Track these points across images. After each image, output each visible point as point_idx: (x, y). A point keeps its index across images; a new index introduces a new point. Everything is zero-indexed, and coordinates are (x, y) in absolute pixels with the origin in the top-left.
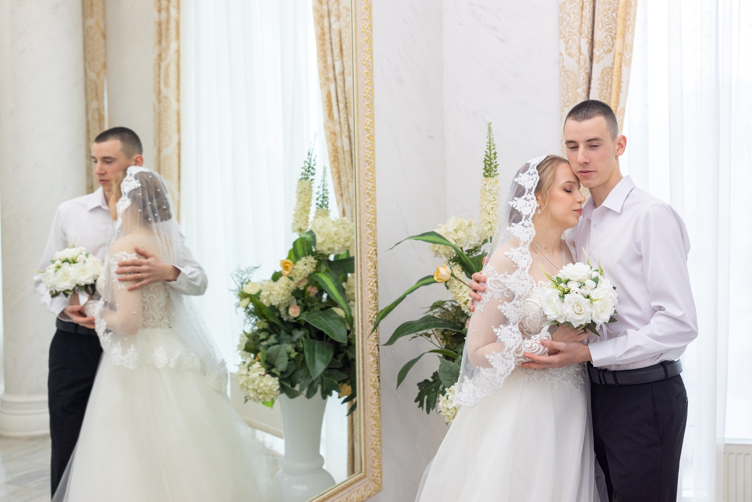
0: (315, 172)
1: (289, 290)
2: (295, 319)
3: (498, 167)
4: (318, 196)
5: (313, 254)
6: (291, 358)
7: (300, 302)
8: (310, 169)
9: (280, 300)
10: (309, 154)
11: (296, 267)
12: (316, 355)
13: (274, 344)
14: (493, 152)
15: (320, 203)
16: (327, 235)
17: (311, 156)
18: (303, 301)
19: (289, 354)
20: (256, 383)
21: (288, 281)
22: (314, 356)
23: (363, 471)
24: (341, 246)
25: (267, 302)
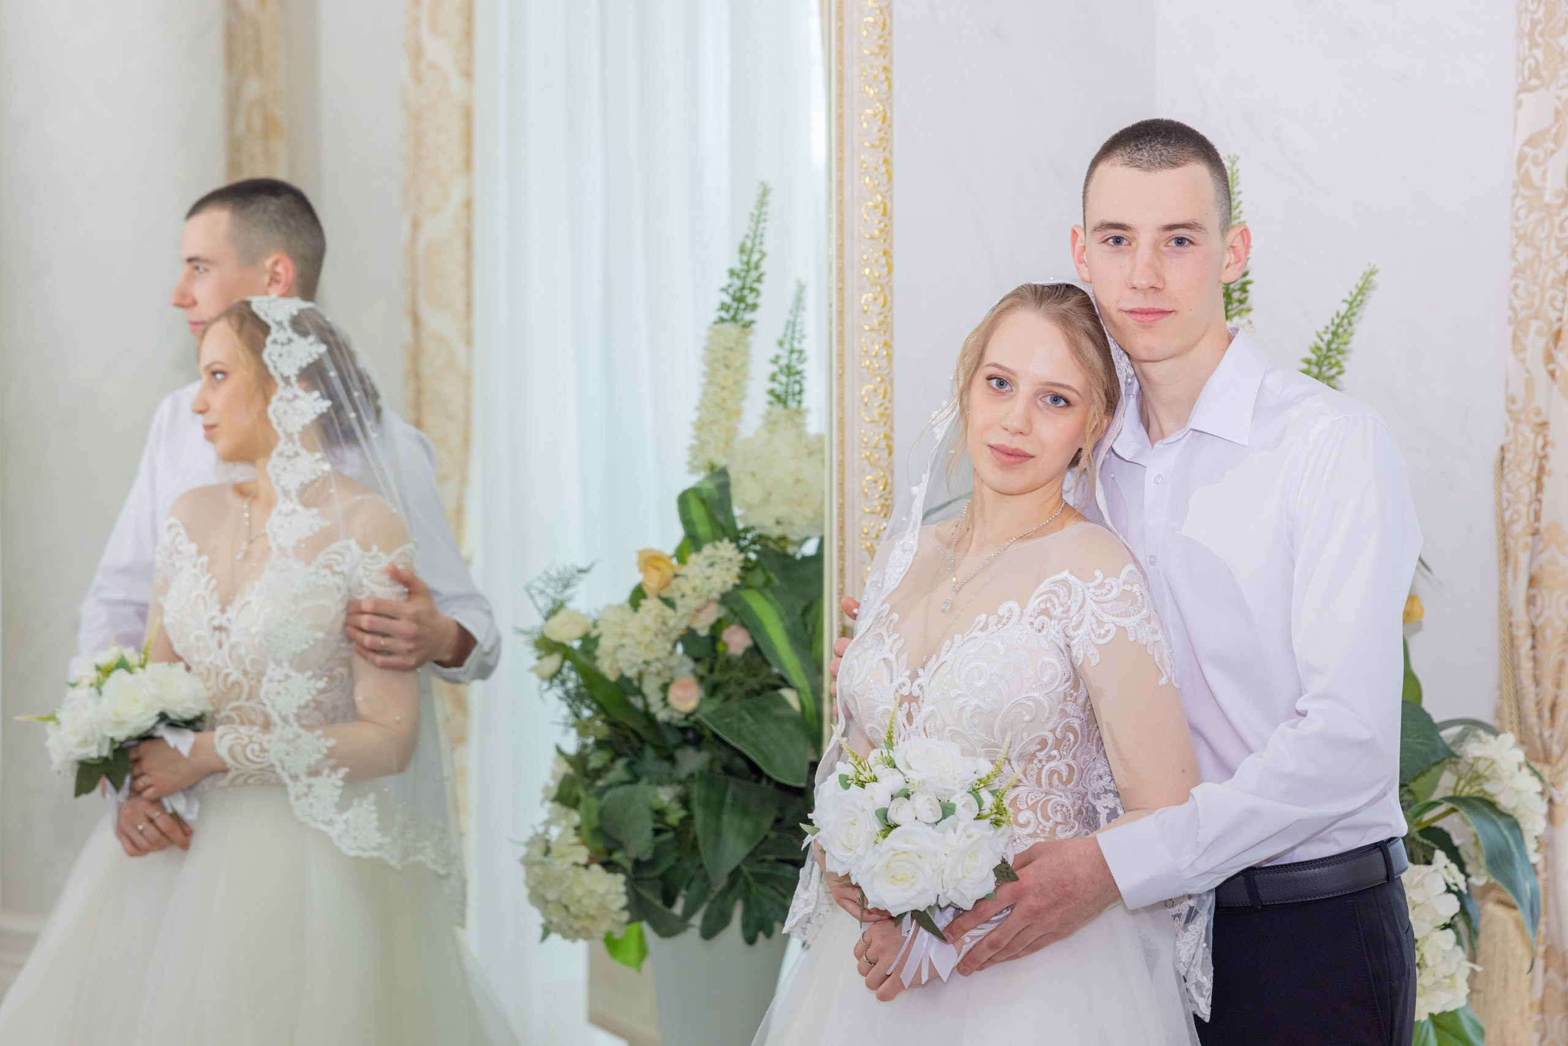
0: (759, 301)
2: (687, 716)
4: (774, 368)
5: (736, 537)
6: (667, 825)
7: (702, 670)
8: (746, 292)
9: (640, 661)
10: (742, 251)
11: (683, 570)
12: (726, 817)
13: (623, 783)
15: (779, 389)
17: (750, 257)
18: (711, 670)
19: (660, 813)
21: (662, 610)
22: (719, 819)
25: (611, 667)
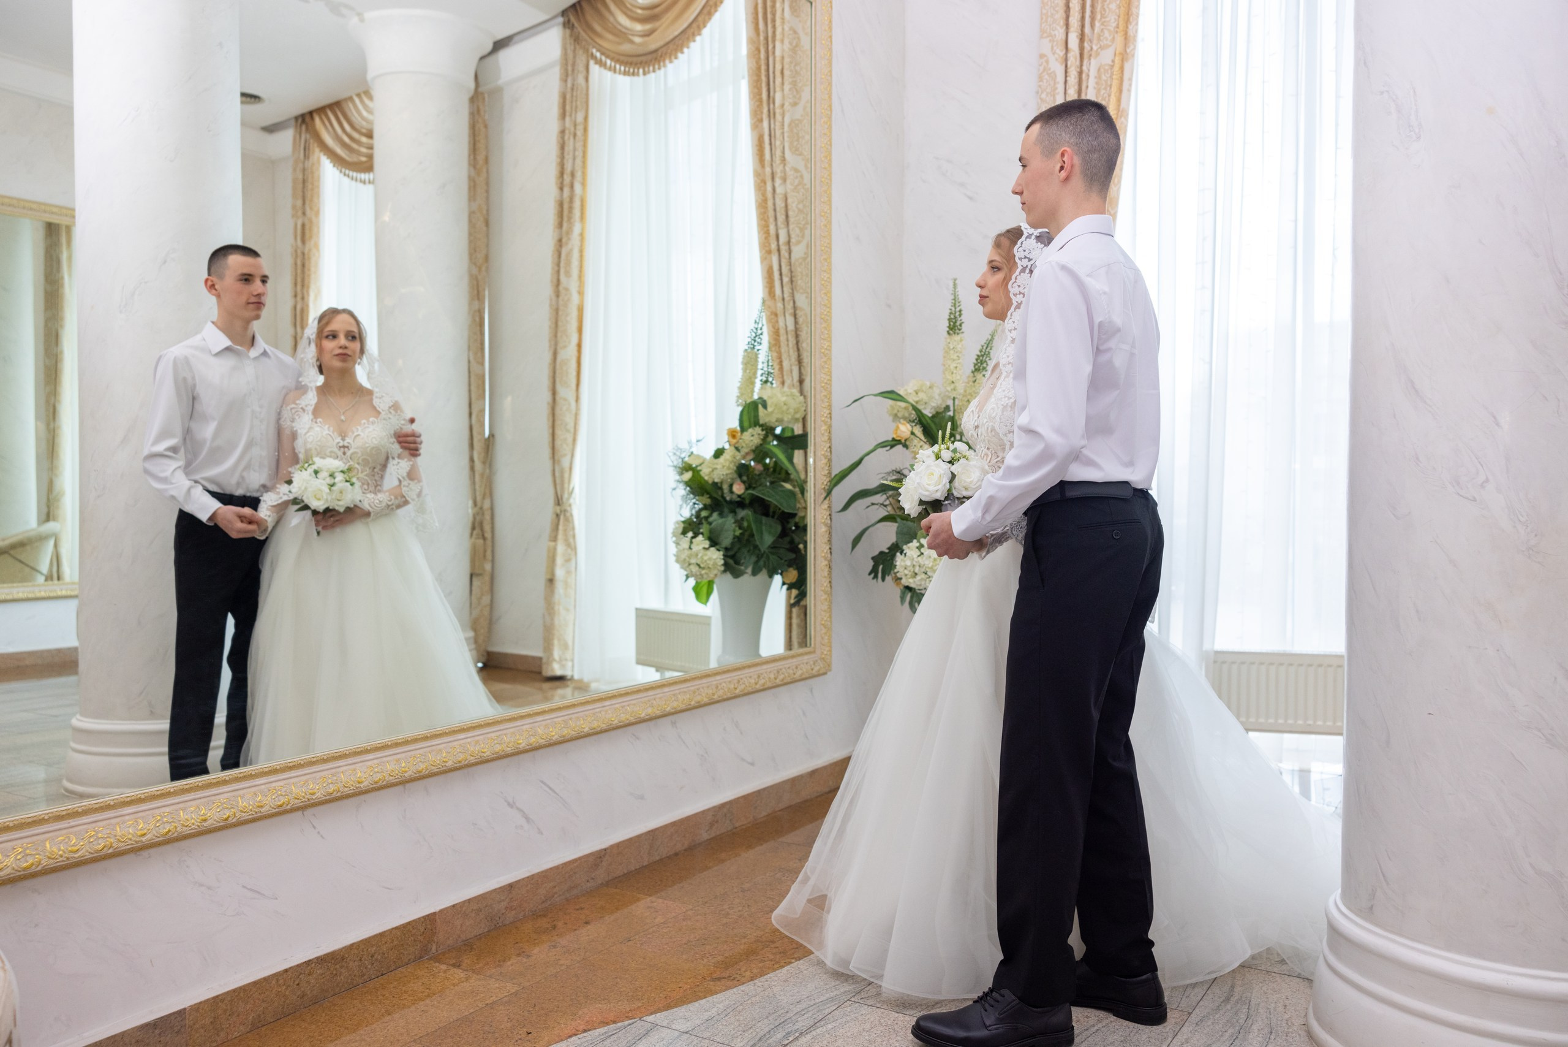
1: (735, 463)
2: (739, 496)
3: (963, 325)
5: (759, 425)
6: (736, 535)
7: (744, 478)
9: (723, 477)
11: (742, 438)
12: (764, 528)
13: (717, 520)
14: (958, 309)
16: (776, 405)
18: (747, 477)
19: (733, 531)
20: (699, 557)
21: (732, 457)
23: (813, 645)
24: (790, 417)
25: (707, 476)
